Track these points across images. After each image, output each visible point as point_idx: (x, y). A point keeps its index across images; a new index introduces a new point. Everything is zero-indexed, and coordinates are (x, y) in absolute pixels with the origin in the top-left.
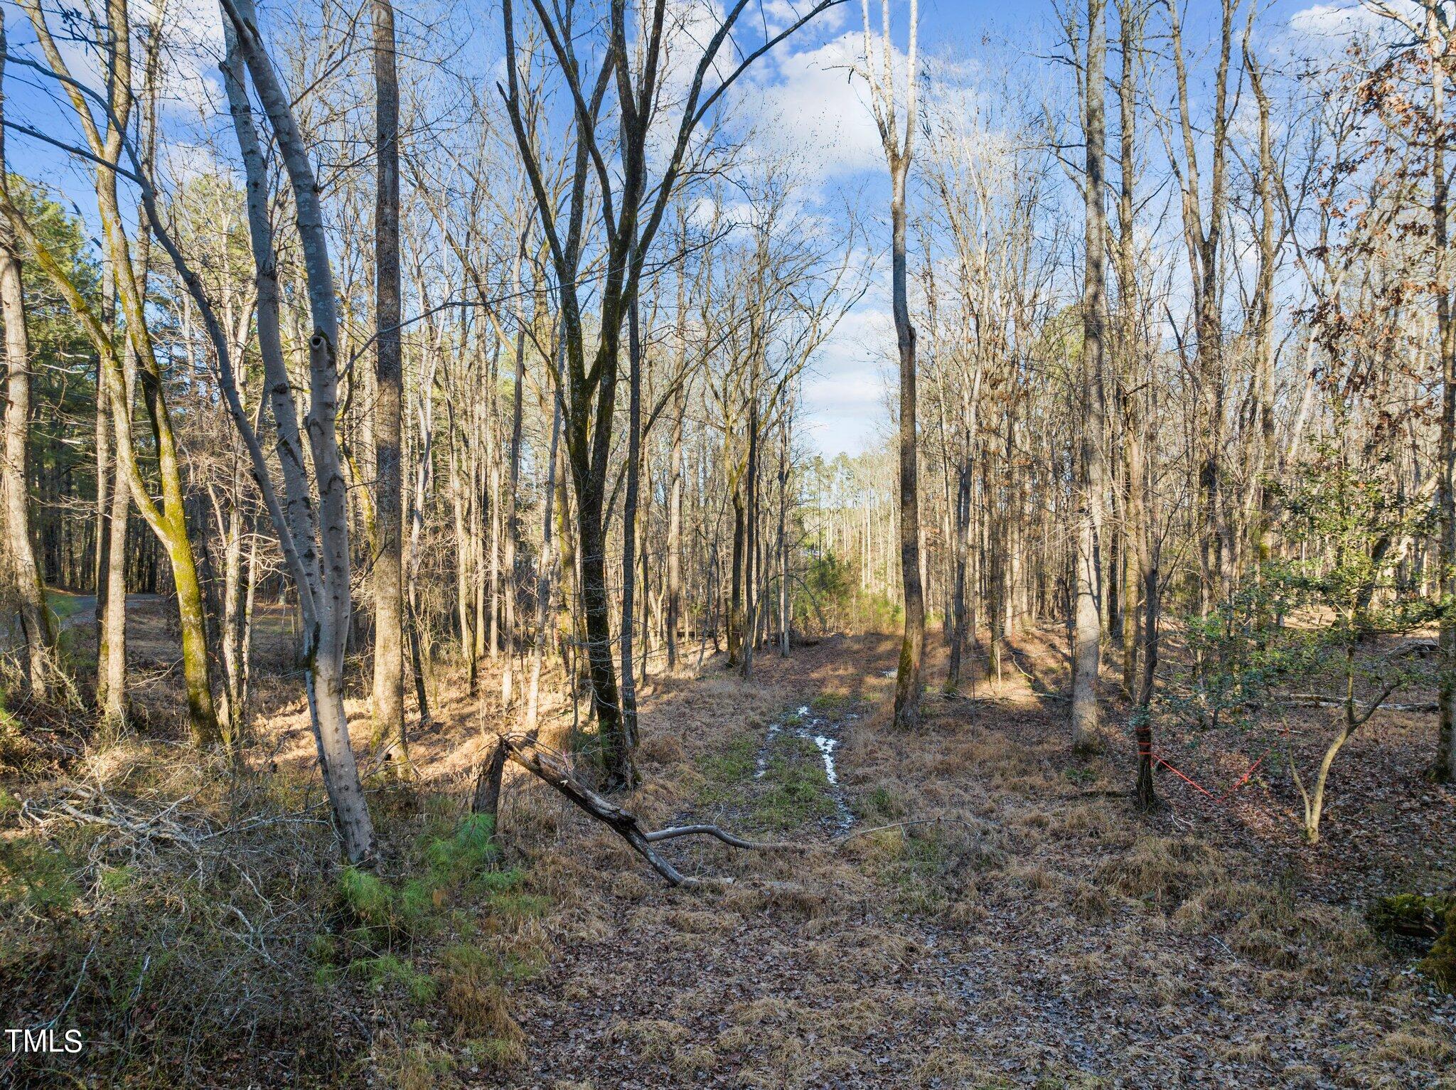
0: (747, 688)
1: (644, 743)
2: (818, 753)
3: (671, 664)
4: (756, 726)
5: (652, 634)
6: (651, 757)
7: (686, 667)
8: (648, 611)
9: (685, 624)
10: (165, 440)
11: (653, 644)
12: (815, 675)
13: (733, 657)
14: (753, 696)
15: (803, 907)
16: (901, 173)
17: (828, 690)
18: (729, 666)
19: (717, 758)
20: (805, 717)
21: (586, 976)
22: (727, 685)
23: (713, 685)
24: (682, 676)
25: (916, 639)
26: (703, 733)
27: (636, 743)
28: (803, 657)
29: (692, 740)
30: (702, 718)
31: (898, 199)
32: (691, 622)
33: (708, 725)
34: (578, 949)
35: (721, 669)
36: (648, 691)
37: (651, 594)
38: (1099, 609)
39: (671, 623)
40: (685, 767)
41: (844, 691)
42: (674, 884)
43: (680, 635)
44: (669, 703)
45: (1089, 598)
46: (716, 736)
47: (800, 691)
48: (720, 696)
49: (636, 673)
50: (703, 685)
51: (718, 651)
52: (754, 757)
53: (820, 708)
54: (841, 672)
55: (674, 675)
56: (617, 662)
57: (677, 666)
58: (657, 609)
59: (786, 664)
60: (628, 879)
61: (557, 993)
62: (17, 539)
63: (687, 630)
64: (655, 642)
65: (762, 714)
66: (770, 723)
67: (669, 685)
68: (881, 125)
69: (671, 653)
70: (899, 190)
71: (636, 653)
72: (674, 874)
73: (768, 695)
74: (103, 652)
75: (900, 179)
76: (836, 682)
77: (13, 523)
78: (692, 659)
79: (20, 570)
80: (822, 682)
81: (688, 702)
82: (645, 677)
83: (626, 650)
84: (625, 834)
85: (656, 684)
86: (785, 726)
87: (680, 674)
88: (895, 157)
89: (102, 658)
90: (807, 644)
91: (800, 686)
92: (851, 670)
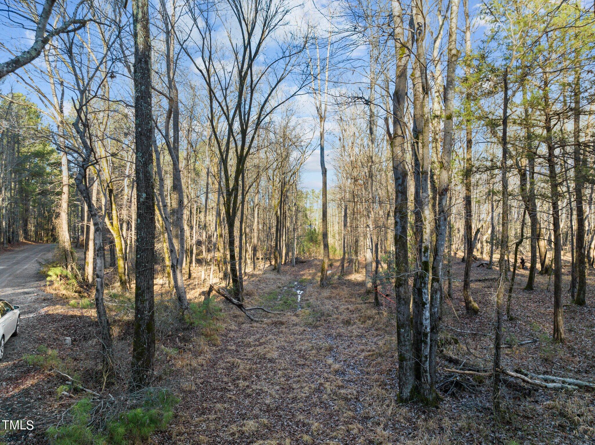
0: (279, 276)
1: (245, 291)
2: (297, 294)
3: (254, 269)
4: (279, 287)
5: (248, 259)
6: (247, 295)
7: (259, 270)
8: (246, 251)
9: (260, 255)
10: (114, 206)
11: (248, 262)
12: (301, 273)
13: (275, 266)
14: (280, 279)
15: (282, 323)
16: (323, 122)
17: (304, 277)
18: (274, 270)
19: (266, 295)
20: (296, 285)
21: (232, 334)
22: (272, 276)
23: (268, 275)
24: (258, 273)
25: (326, 261)
26: (263, 289)
27: (243, 291)
28: (300, 267)
29: (259, 291)
30: (262, 286)
31: (322, 130)
32: (262, 254)
33: (265, 287)
34: (230, 330)
35: (271, 271)
36: (246, 278)
37: (248, 244)
38: (372, 253)
39: (254, 255)
40: (257, 297)
41: (310, 277)
42: (252, 320)
43: (258, 259)
44: (253, 281)
45: (369, 250)
46: (267, 290)
47: (296, 278)
48: (269, 279)
49: (243, 272)
50: (264, 276)
51: (271, 265)
52: (277, 295)
53: (301, 282)
54: (311, 272)
55: (255, 273)
56: (237, 268)
57: (256, 270)
58: (250, 249)
59: (293, 269)
60: (241, 319)
61: (226, 336)
62: (65, 232)
63: (260, 257)
64: (249, 261)
65: (282, 284)
66: (284, 287)
67: (253, 275)
68: (317, 108)
69: (254, 266)
70: (322, 127)
71: (243, 265)
72: (252, 317)
73: (285, 279)
74: (86, 264)
75: (322, 124)
76: (308, 275)
77: (64, 227)
78: (262, 267)
79: (66, 241)
80: (303, 275)
81: (259, 281)
82: (245, 273)
83: (240, 264)
84: (240, 308)
85: (249, 275)
86: (288, 288)
87: (257, 272)
88: (321, 117)
89: (86, 266)
90: (303, 262)
91: (296, 276)
92: (314, 271)
